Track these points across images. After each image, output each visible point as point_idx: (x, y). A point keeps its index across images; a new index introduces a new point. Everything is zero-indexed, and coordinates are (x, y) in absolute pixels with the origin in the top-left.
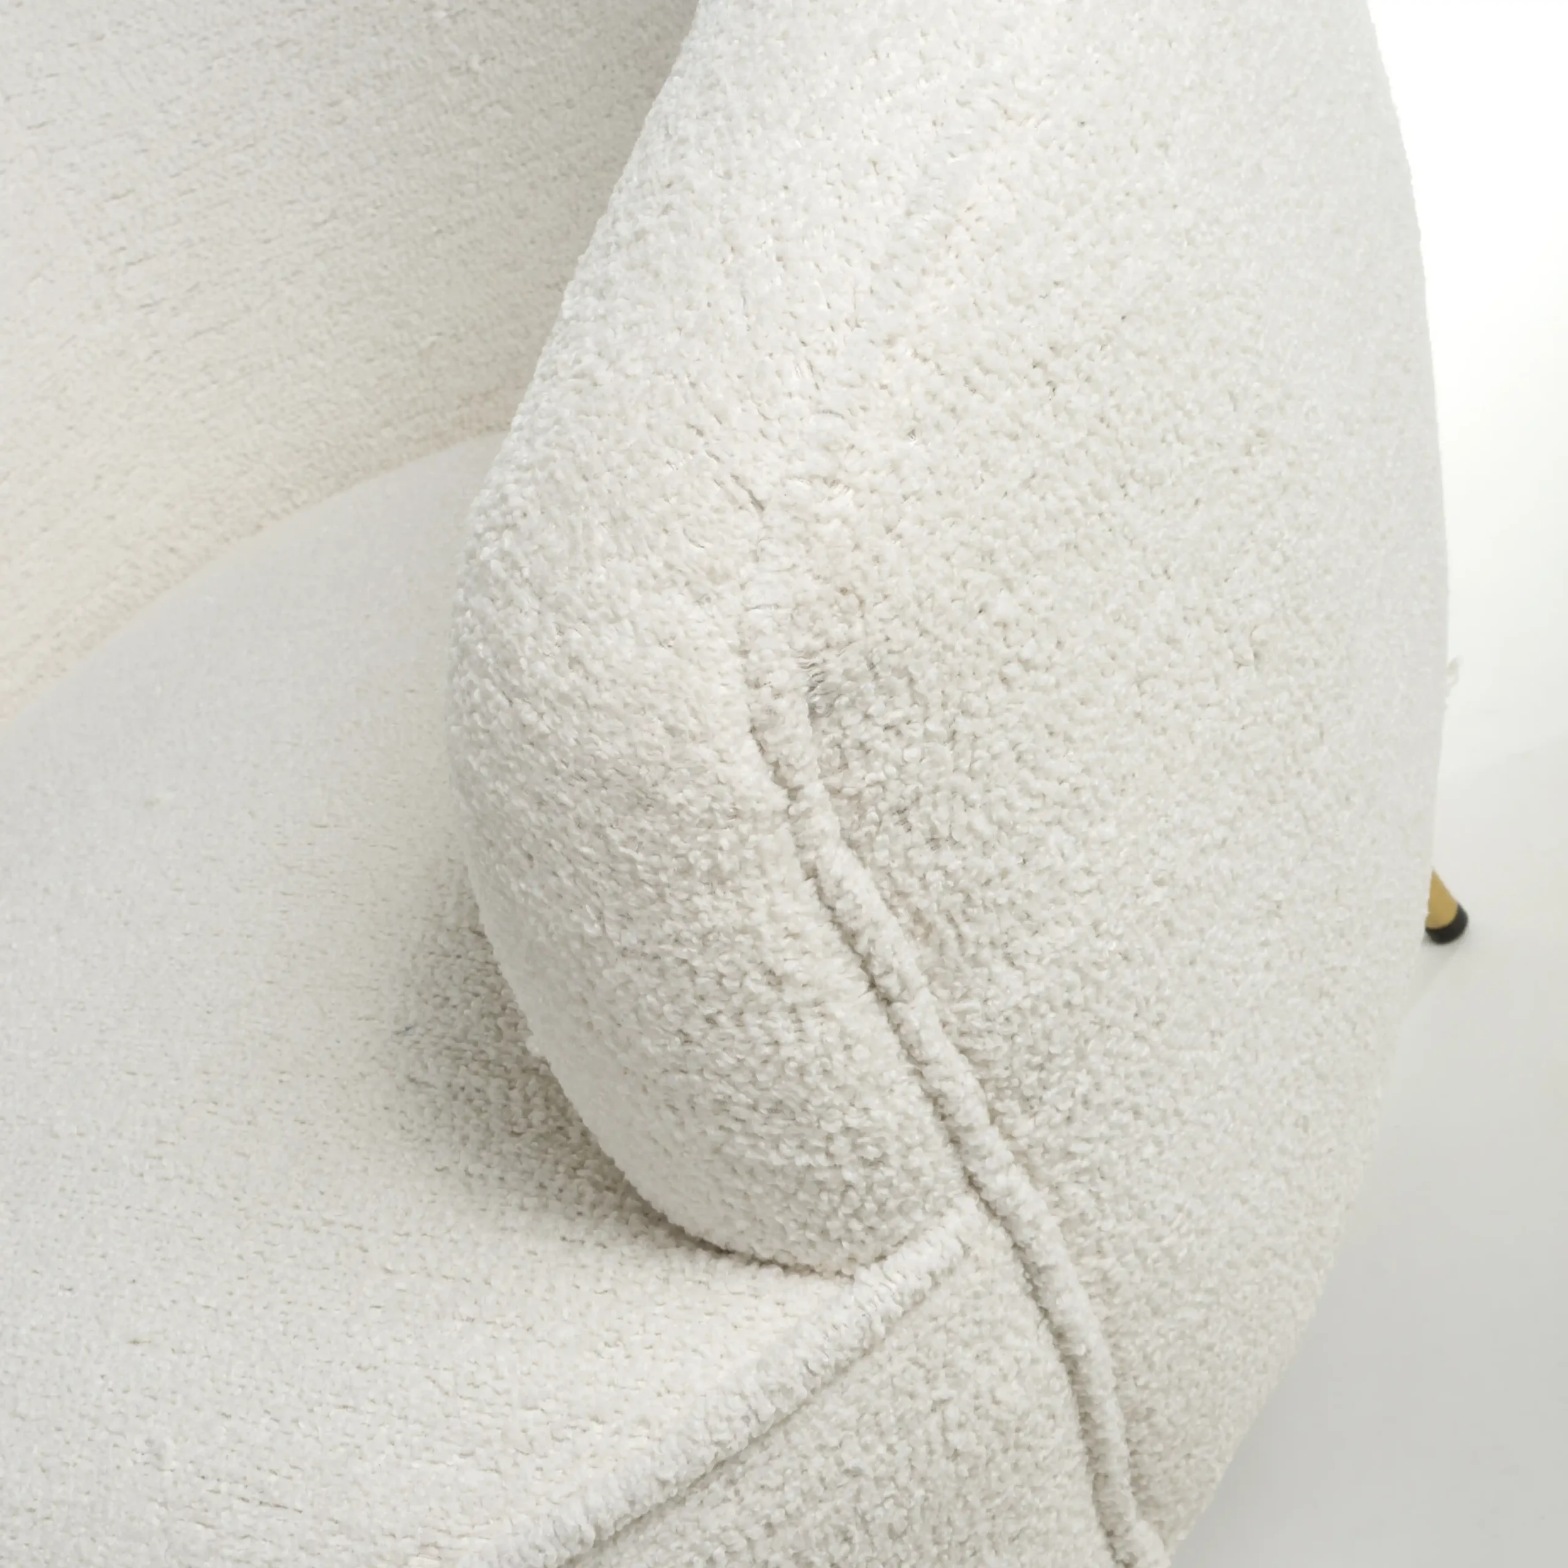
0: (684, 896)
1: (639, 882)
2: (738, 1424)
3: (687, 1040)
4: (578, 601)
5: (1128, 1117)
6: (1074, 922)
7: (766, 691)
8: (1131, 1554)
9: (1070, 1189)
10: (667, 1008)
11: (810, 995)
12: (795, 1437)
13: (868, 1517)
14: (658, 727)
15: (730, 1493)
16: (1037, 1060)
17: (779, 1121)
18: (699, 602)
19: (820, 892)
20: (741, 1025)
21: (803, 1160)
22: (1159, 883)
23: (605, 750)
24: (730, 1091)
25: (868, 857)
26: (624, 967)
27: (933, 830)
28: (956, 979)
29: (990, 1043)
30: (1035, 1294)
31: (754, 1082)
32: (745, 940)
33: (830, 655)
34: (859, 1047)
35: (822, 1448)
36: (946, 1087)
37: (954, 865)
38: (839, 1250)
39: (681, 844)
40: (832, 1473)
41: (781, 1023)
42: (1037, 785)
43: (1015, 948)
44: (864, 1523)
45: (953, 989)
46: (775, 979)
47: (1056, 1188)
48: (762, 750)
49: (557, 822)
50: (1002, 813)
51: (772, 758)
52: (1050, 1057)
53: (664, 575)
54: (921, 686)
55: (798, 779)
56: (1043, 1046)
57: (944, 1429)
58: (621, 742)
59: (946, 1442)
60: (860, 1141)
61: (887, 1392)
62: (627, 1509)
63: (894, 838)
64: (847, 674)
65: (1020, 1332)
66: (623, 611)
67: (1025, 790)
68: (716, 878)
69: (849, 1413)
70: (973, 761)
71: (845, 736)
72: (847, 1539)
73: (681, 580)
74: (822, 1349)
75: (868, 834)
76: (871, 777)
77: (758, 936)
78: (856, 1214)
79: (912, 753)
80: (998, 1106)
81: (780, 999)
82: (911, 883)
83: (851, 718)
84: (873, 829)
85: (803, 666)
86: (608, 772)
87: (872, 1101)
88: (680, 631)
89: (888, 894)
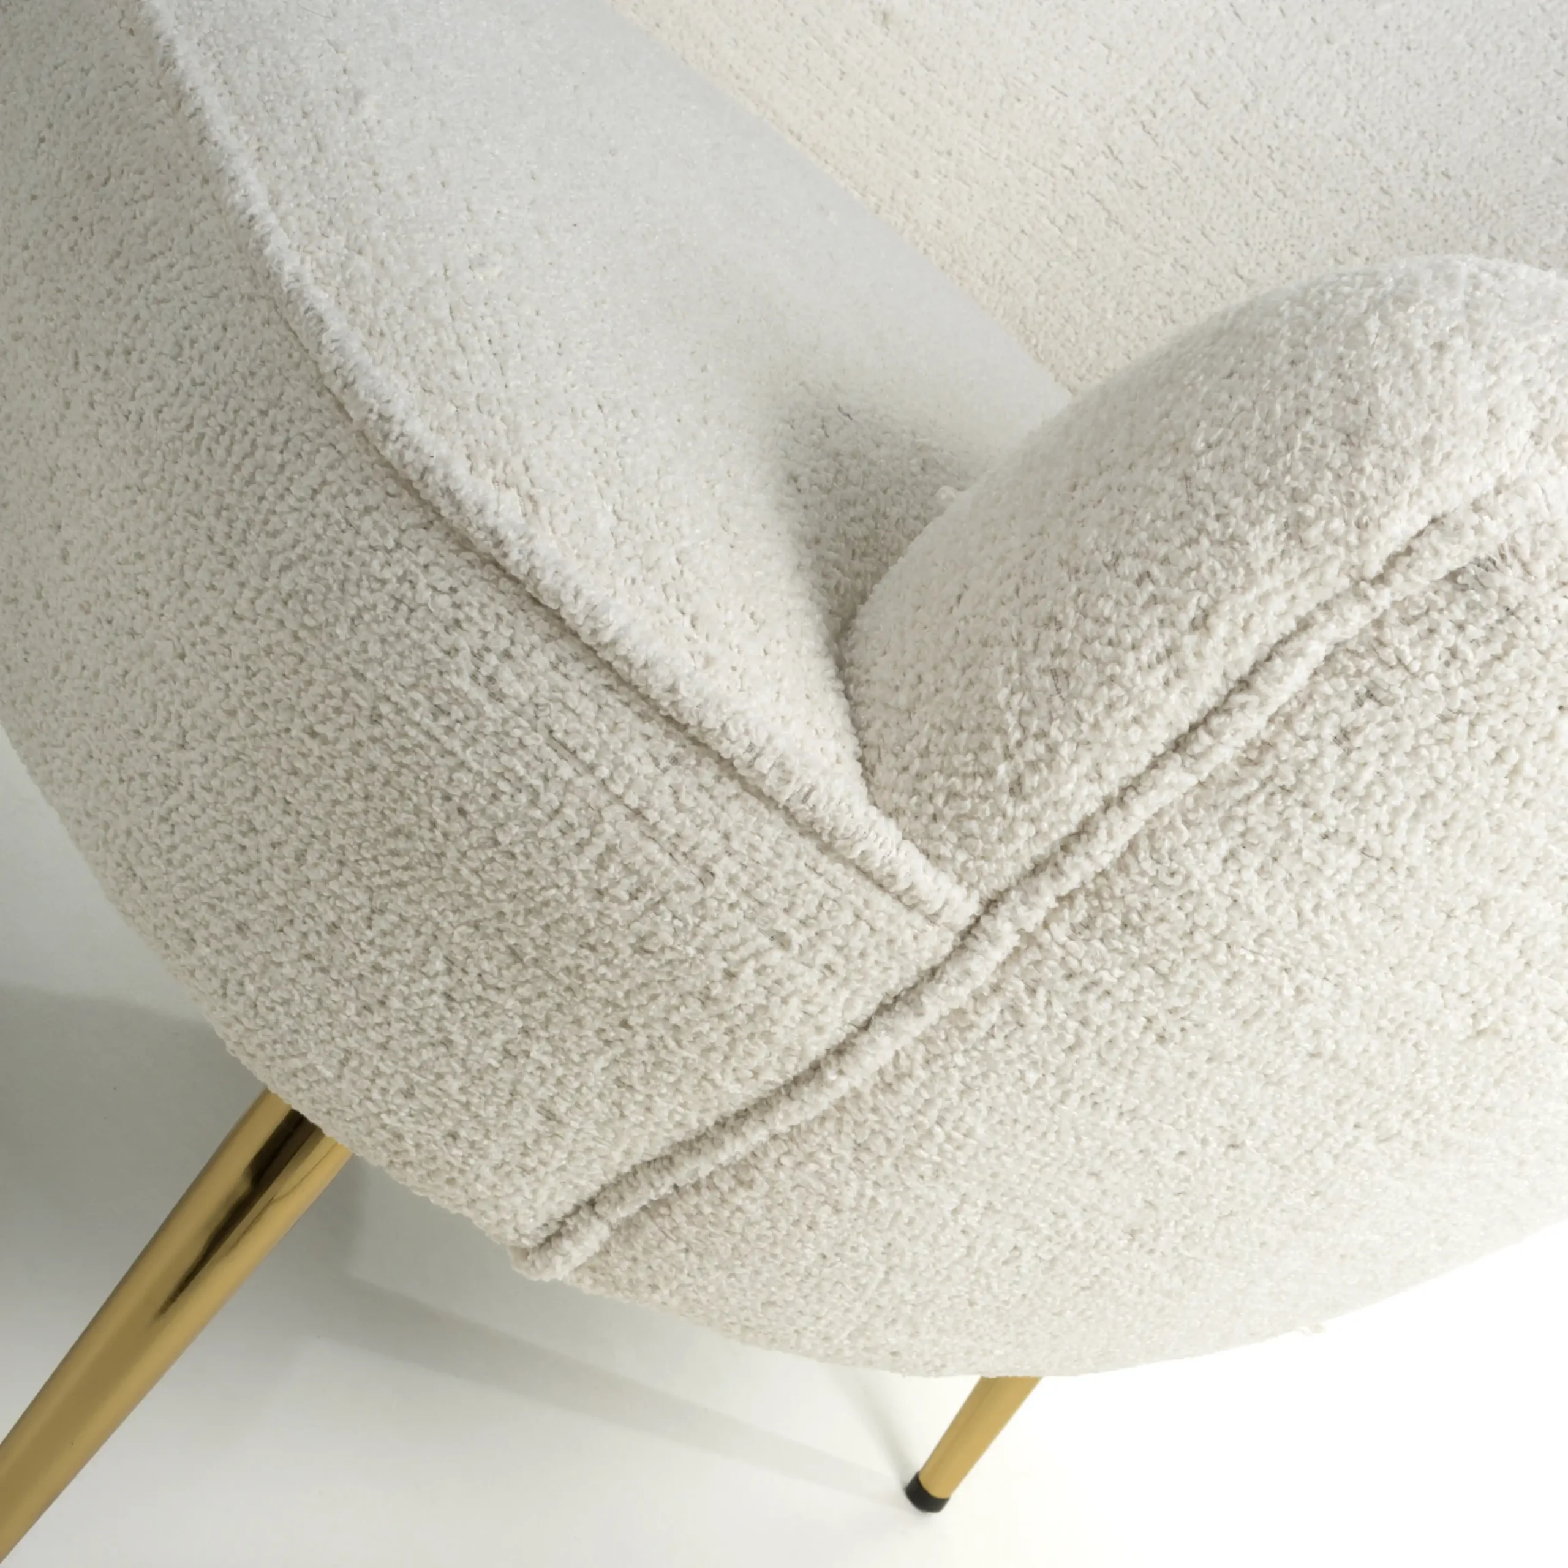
0: (1272, 506)
1: (1270, 462)
2: (746, 742)
3: (1112, 565)
4: (1490, 333)
5: (1070, 1039)
6: (1270, 910)
7: (1475, 519)
8: (576, 1229)
9: (996, 1003)
10: (1144, 535)
11: (1191, 662)
12: (735, 805)
13: (662, 907)
14: (1425, 429)
15: (664, 763)
16: (1135, 918)
17: (1048, 681)
18: (1532, 435)
19: (1284, 641)
20: (1145, 607)
21: (1011, 719)
22: (1298, 990)
23: (1383, 392)
24: (1071, 623)
25: (1320, 678)
26: (1172, 484)
27: (1357, 730)
28: (1207, 810)
29: (1148, 865)
30: (884, 1008)
31: (1087, 641)
32: (1240, 580)
33: (1518, 570)
34: (1140, 731)
35: (727, 836)
36: (1102, 834)
37: (1327, 763)
38: (905, 796)
39: (1326, 483)
40: (702, 855)
41: (1159, 643)
42: (1403, 824)
43: (1246, 856)
44: (654, 906)
45: (1195, 810)
46: (1201, 624)
47: (996, 989)
48: (1420, 534)
49: (1289, 378)
50: (1379, 792)
51: (1416, 544)
52: (1139, 931)
53: (1545, 398)
54: (1499, 668)
55: (1397, 578)
56: (1150, 917)
57: (757, 954)
58: (1397, 404)
59: (744, 961)
60: (1042, 765)
61: (792, 881)
62: (639, 663)
63: (1341, 697)
64: (1503, 590)
65: (849, 1004)
66: (1503, 372)
67: (1396, 811)
68: (1295, 529)
69: (765, 853)
70: (1428, 747)
71: (1441, 611)
72: (633, 897)
73: (1546, 415)
74: (831, 799)
75: (1345, 668)
76: (1405, 648)
77: (1244, 589)
78: (952, 795)
79: (1434, 682)
80: (1080, 899)
81: (1182, 634)
82: (1303, 726)
83: (1459, 613)
84: (1352, 670)
85: (1502, 546)
86: (1366, 400)
87: (1086, 764)
88: (1507, 424)
89: (1288, 709)
